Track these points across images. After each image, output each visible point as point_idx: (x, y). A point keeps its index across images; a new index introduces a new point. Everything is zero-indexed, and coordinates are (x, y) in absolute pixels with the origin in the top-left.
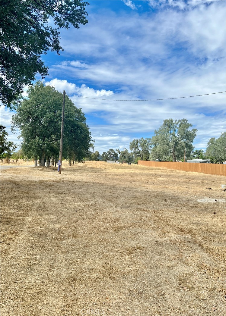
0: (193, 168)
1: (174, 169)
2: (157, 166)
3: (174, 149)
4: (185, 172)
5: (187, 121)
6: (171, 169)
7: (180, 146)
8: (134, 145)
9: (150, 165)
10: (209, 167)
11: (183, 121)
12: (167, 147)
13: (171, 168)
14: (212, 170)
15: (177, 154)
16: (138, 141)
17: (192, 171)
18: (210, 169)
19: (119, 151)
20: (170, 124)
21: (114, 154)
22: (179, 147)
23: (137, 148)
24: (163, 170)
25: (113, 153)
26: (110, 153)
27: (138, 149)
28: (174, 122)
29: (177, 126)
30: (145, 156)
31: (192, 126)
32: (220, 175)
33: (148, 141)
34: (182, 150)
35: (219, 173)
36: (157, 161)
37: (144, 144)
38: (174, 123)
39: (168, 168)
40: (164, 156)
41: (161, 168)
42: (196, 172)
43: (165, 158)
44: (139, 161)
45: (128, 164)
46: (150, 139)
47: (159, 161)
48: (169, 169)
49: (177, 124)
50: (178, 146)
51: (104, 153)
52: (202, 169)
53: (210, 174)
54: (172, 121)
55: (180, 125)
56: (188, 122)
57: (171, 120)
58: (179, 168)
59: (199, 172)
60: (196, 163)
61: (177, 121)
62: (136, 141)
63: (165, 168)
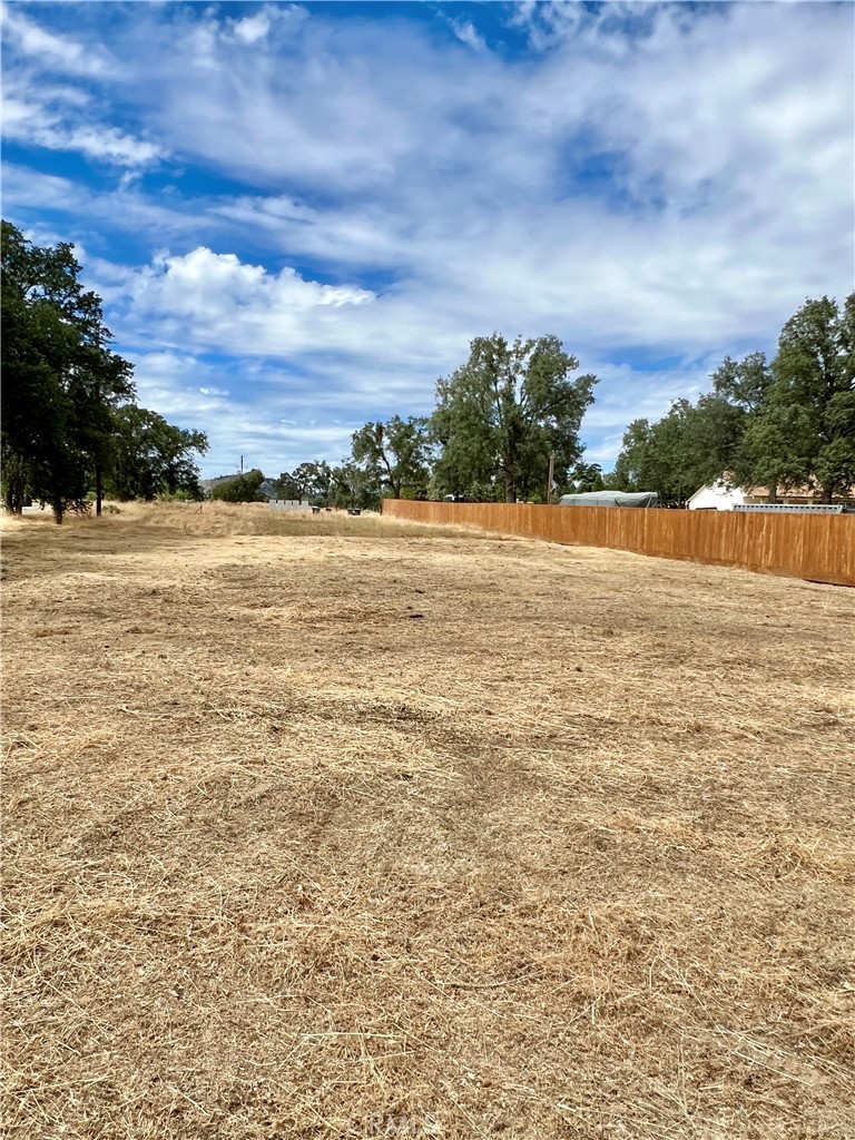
0: (591, 529)
1: (509, 532)
2: (447, 520)
3: (510, 455)
4: (553, 545)
5: (559, 344)
6: (496, 534)
7: (533, 441)
8: (366, 444)
9: (419, 517)
10: (664, 527)
11: (543, 343)
12: (484, 444)
13: (498, 530)
14: (677, 537)
15: (520, 473)
16: (380, 429)
17: (586, 543)
18: (671, 536)
19: (328, 468)
20: (495, 357)
21: (315, 481)
22: (530, 445)
23: (379, 453)
24: (463, 536)
25: (314, 477)
26: (301, 477)
27: (384, 459)
28: (509, 348)
29: (522, 363)
30: (409, 483)
31: (577, 364)
32: (725, 563)
33: (417, 428)
34: (541, 457)
35: (714, 556)
36: (449, 500)
37: (405, 439)
38: (510, 353)
39: (486, 528)
40: (475, 483)
41: (460, 528)
42: (600, 545)
43: (480, 492)
44: (386, 502)
45: (350, 512)
46: (424, 421)
47: (457, 500)
48: (489, 534)
49: (520, 354)
50: (524, 442)
51: (284, 476)
52: (628, 532)
53: (667, 555)
54: (502, 344)
55: (534, 360)
56: (562, 350)
57: (501, 340)
58: (530, 528)
59: (614, 547)
60: (601, 511)
61: (520, 343)
62: (374, 429)
63: (475, 529)
